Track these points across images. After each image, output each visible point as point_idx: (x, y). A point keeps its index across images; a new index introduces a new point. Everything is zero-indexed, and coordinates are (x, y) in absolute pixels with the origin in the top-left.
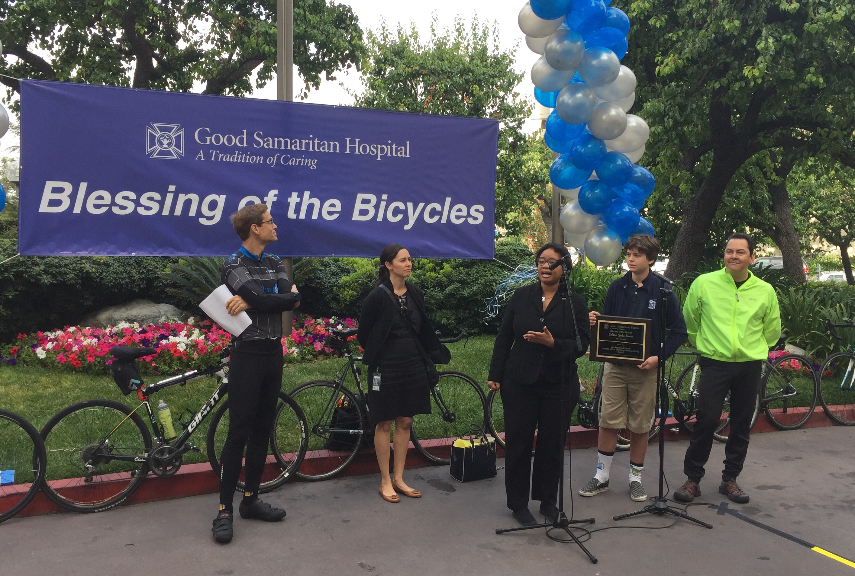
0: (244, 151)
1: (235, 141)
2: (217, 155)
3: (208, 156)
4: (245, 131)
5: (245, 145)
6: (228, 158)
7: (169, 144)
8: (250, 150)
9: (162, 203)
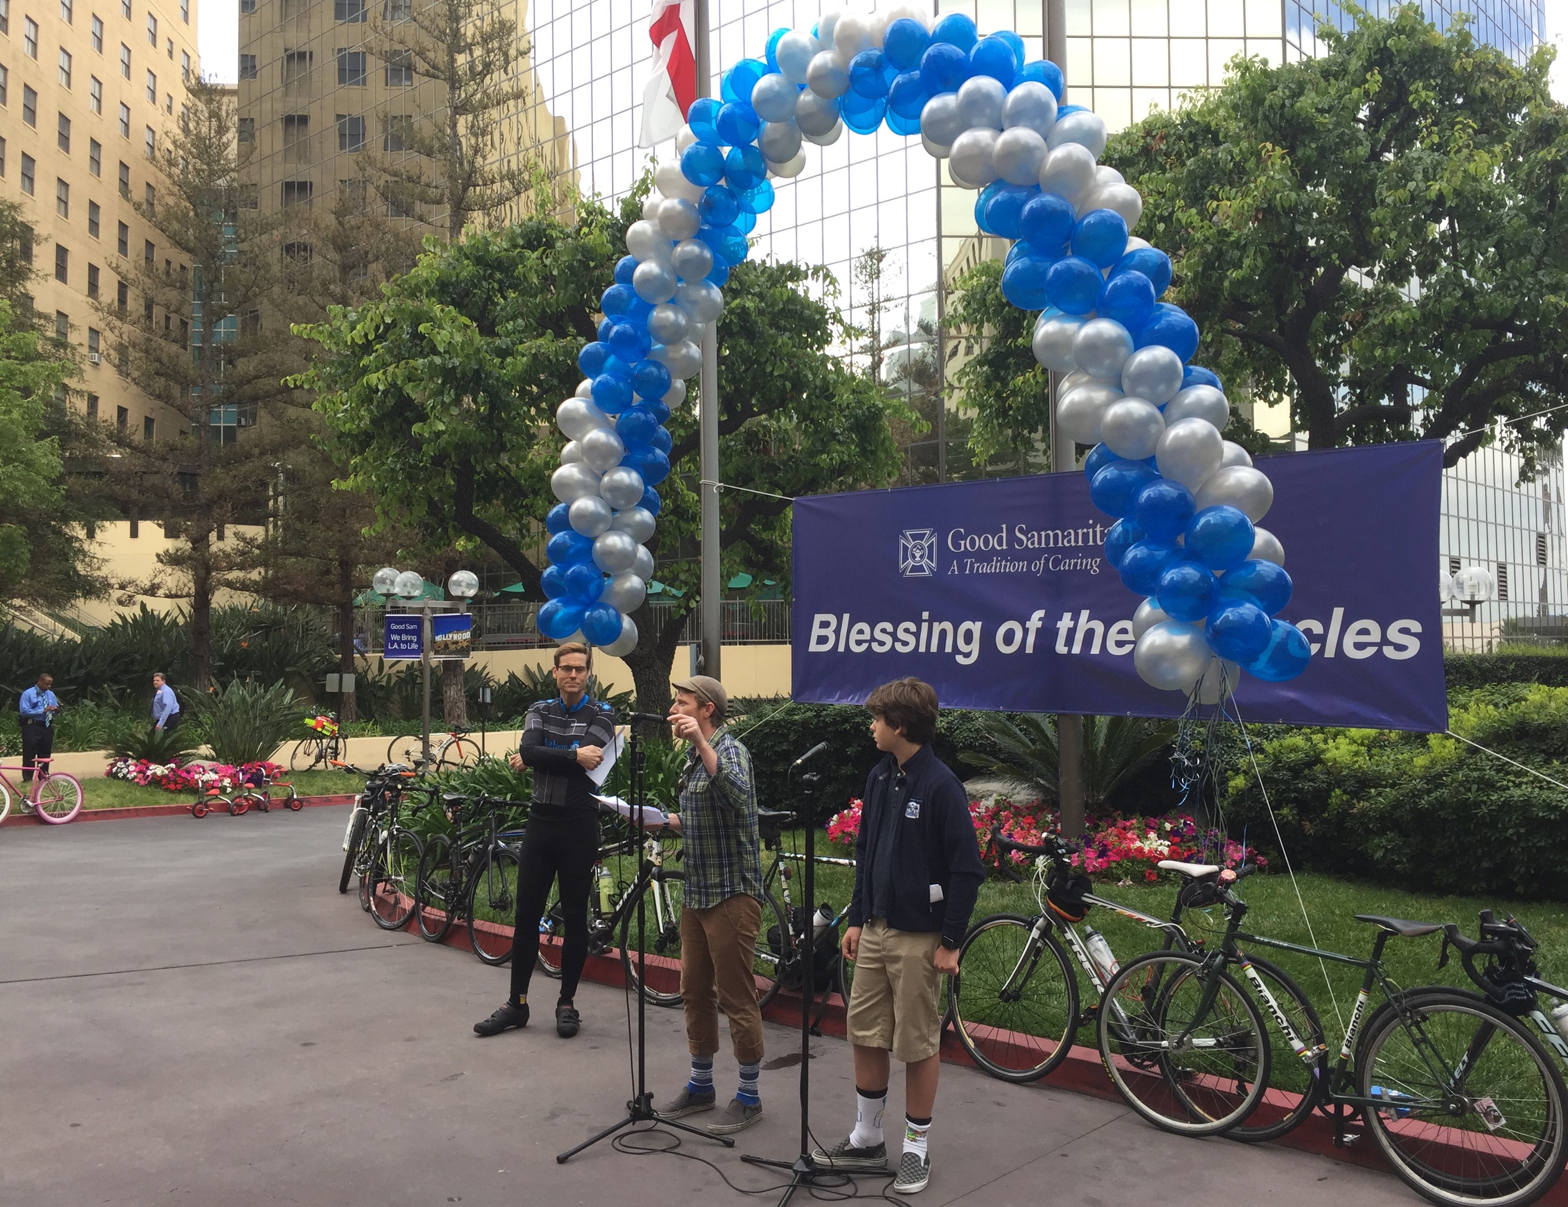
0: (1003, 555)
1: (993, 542)
2: (972, 564)
3: (962, 567)
4: (1004, 526)
5: (1005, 547)
6: (985, 569)
7: (922, 557)
8: (1011, 555)
9: (917, 635)
